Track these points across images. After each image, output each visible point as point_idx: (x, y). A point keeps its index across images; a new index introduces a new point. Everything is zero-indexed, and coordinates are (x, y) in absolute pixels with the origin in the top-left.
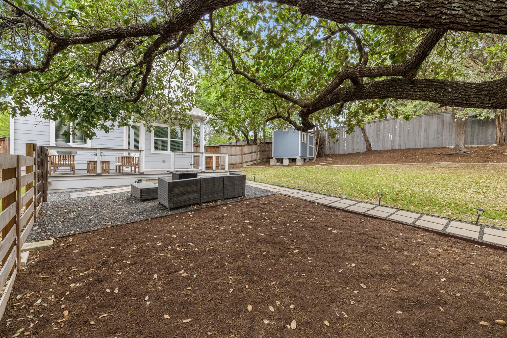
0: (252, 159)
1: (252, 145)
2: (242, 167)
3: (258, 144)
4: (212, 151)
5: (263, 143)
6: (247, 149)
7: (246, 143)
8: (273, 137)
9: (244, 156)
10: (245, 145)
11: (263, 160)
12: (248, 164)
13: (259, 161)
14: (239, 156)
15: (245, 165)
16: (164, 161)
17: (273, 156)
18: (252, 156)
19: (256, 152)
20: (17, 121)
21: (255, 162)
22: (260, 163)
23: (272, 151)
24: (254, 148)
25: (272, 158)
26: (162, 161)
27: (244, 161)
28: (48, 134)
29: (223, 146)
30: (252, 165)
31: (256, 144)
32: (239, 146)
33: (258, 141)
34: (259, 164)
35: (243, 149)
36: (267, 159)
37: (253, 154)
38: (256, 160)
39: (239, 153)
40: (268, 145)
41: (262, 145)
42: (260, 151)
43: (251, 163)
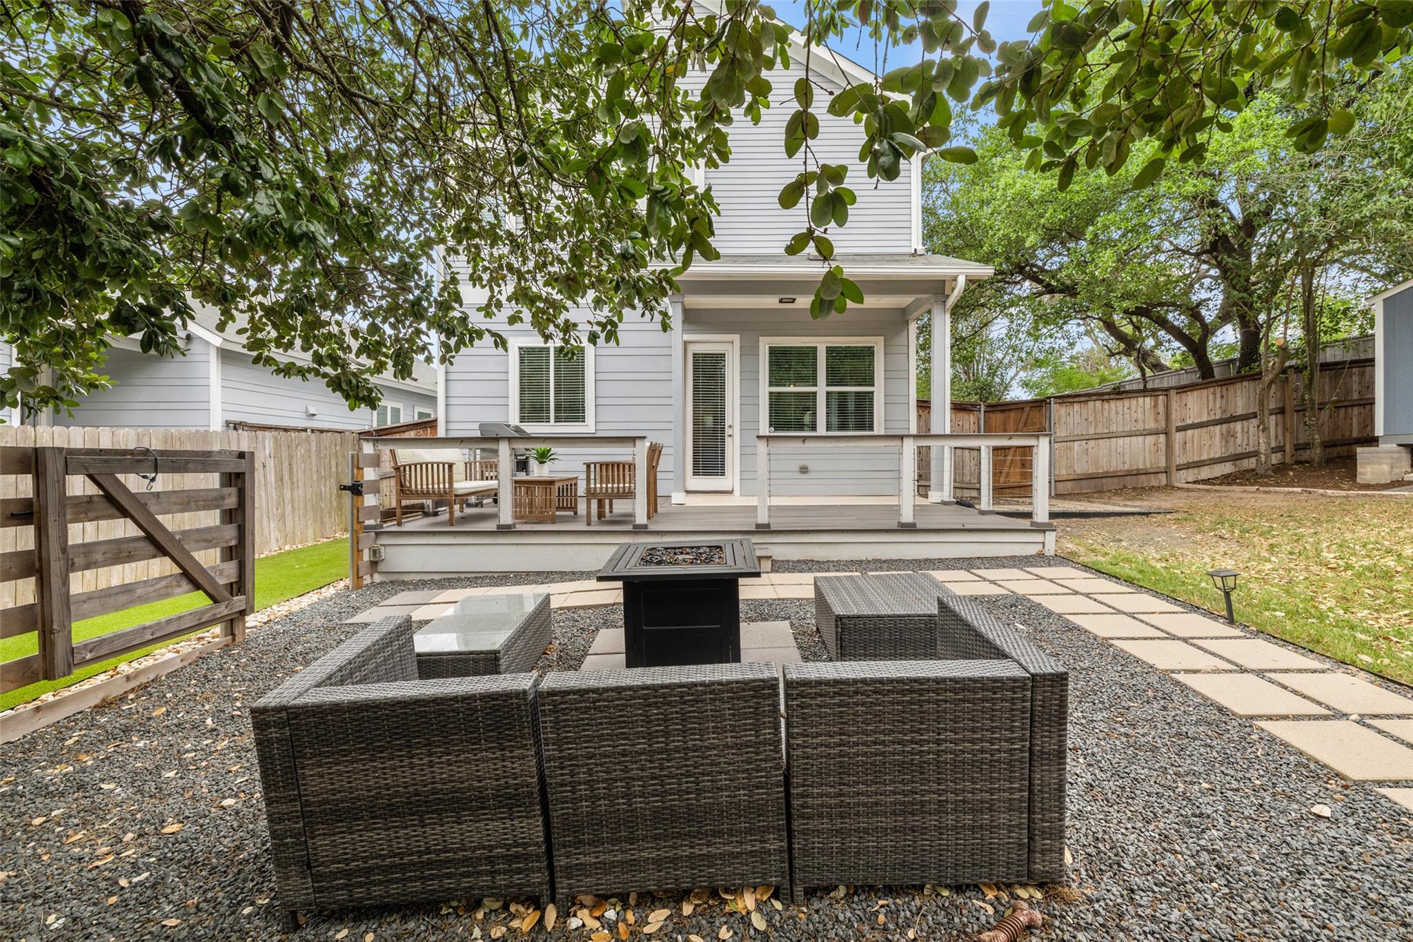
0: (1232, 450)
1: (1227, 382)
2: (1170, 487)
3: (1267, 378)
4: (1011, 424)
5: (1298, 370)
6: (1196, 406)
7: (1195, 378)
8: (1379, 331)
9: (1178, 437)
10: (1183, 389)
11: (1305, 455)
12: (1205, 473)
13: (1275, 459)
14: (1150, 439)
15: (1181, 478)
16: (804, 470)
17: (1379, 431)
18: (1229, 437)
19: (1254, 415)
20: (452, 377)
21: (1250, 463)
22: (1280, 469)
23: (1372, 403)
24: (1241, 398)
25: (1372, 441)
26: (797, 468)
27: (1180, 460)
28: (502, 401)
29: (1063, 399)
30: (1227, 480)
31: (1257, 377)
32: (1154, 392)
33: (1270, 364)
34: (1279, 474)
35: (1175, 406)
36: (1326, 445)
37: (1238, 426)
38: (1255, 454)
39: (1151, 425)
40: (1334, 379)
41: (1296, 381)
42: (1282, 411)
43: (1227, 468)
